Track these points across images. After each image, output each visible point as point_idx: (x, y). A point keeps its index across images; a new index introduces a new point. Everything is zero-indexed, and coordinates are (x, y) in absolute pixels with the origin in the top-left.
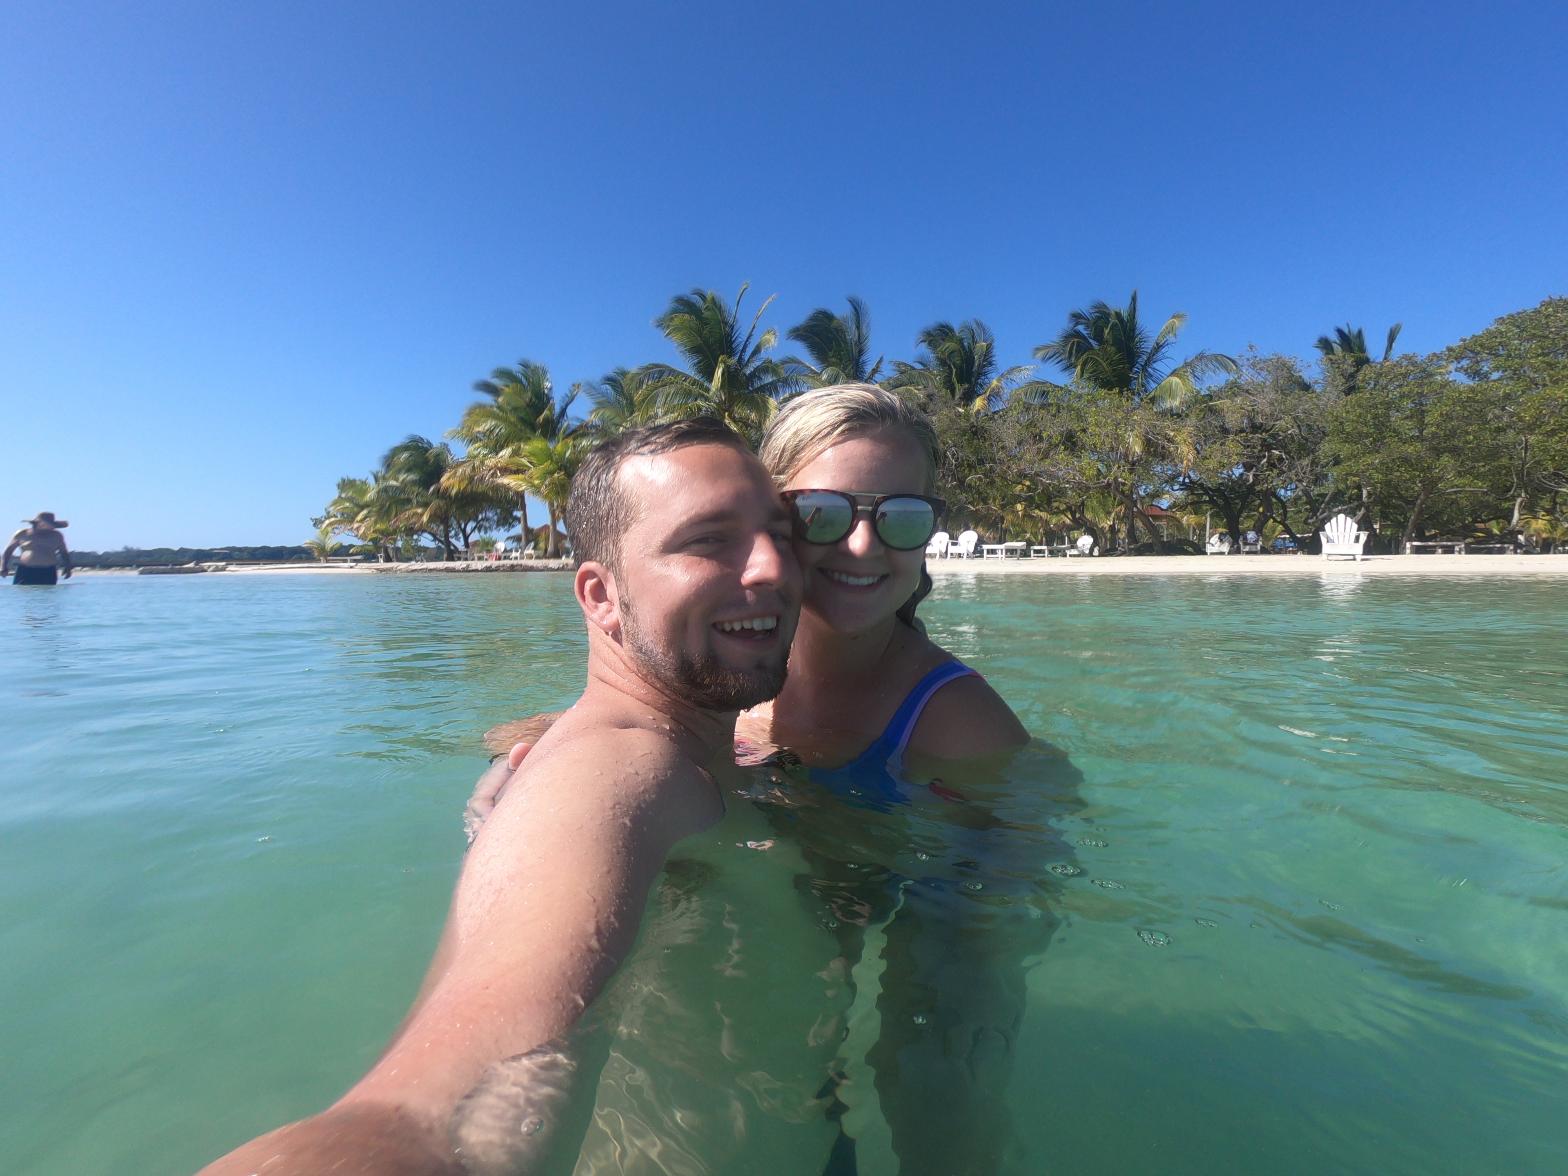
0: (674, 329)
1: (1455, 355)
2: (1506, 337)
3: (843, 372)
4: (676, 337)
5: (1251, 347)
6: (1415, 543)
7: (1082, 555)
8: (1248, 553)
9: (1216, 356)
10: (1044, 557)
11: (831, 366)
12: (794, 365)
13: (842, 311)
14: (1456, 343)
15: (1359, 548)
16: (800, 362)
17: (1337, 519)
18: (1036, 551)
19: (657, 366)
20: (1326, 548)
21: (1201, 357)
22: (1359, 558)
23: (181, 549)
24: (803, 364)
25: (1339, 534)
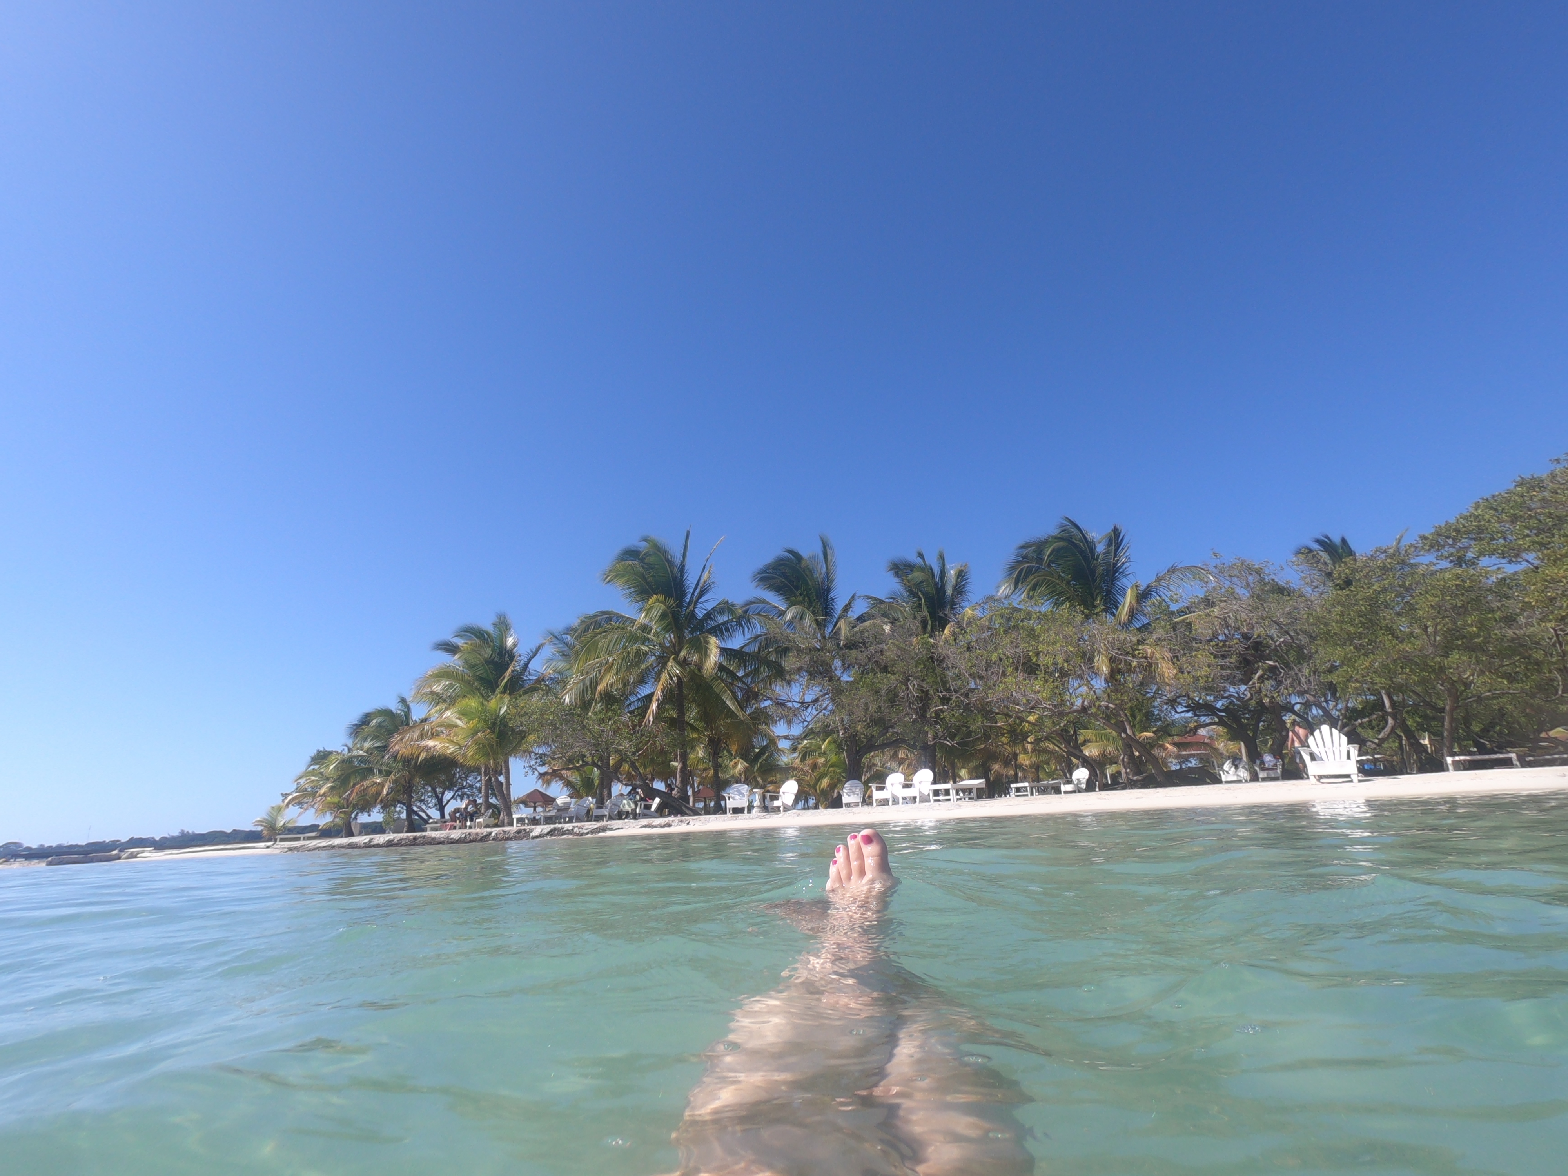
0: (616, 576)
1: (1434, 543)
2: (1484, 520)
3: (808, 609)
4: (620, 583)
5: (1215, 555)
6: (1457, 758)
7: (1078, 790)
8: (1264, 780)
9: (1188, 568)
10: (1027, 795)
11: (795, 605)
12: (761, 606)
13: (809, 550)
14: (1428, 532)
15: (1351, 768)
16: (767, 603)
17: (1321, 732)
18: (1018, 790)
19: (603, 613)
20: (1313, 768)
21: (1172, 570)
22: (1355, 778)
23: (234, 830)
24: (770, 604)
25: (1326, 749)
